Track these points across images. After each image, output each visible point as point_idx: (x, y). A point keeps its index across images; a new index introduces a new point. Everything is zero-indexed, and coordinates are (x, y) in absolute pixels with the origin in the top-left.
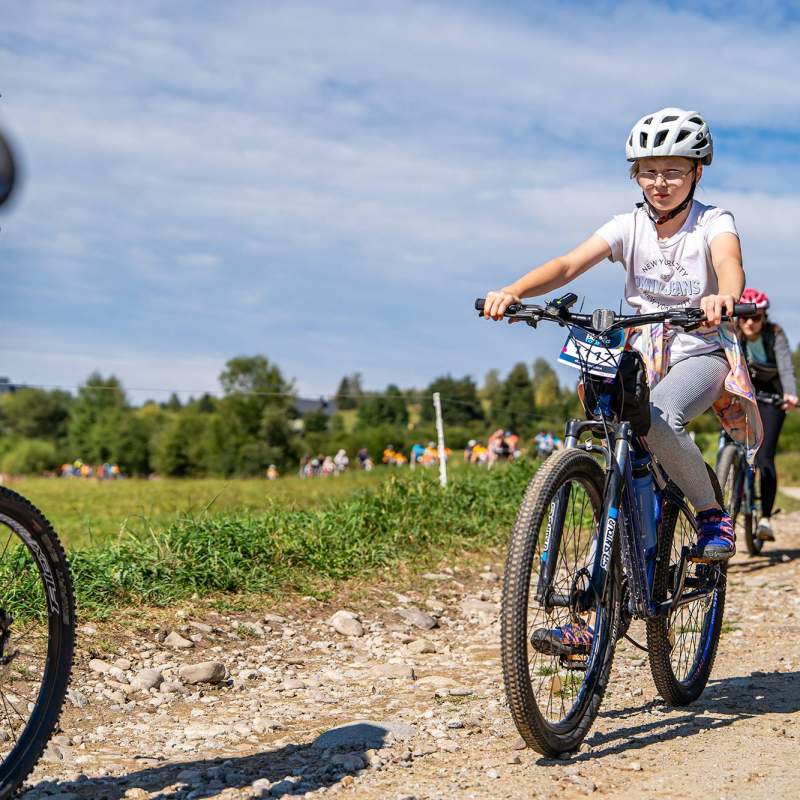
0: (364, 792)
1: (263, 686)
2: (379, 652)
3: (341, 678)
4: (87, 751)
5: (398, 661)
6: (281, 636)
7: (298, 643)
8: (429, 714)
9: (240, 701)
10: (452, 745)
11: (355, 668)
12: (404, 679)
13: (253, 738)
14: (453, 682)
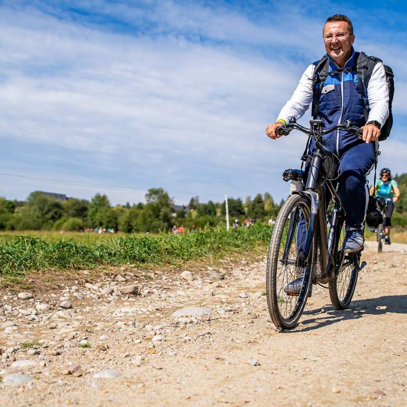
0: (190, 331)
1: (153, 296)
2: (200, 286)
3: (184, 294)
4: (82, 315)
5: (207, 290)
6: (161, 279)
7: (168, 282)
8: (218, 306)
9: (144, 301)
10: (226, 316)
11: (190, 291)
12: (209, 296)
13: (148, 313)
14: (228, 297)
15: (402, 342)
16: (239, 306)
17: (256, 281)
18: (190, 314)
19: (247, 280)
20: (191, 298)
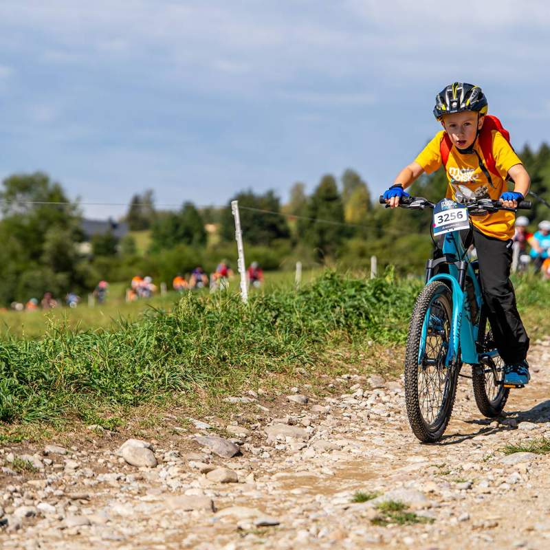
1: (41, 524)
2: (175, 484)
3: (132, 513)
5: (197, 492)
6: (63, 469)
7: (83, 476)
8: (230, 547)
9: (16, 542)
11: (147, 502)
12: (203, 512)
14: (256, 511)
16: (291, 543)
17: (335, 456)
19: (308, 453)
20: (153, 523)
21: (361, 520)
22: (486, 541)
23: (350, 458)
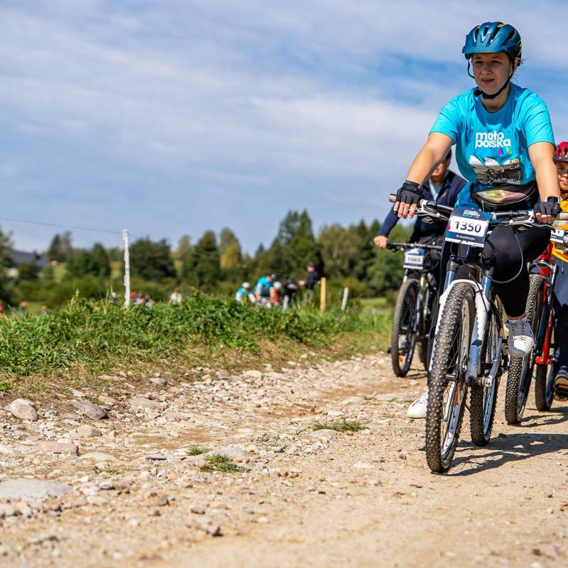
0: (11, 533)
2: (50, 434)
3: (11, 452)
5: (66, 441)
8: (85, 479)
10: (100, 500)
11: (25, 445)
12: (69, 455)
14: (113, 458)
15: (479, 558)
16: (134, 478)
17: (182, 424)
18: (16, 496)
19: (161, 420)
20: (27, 460)
21: (194, 468)
22: (287, 486)
23: (193, 426)
